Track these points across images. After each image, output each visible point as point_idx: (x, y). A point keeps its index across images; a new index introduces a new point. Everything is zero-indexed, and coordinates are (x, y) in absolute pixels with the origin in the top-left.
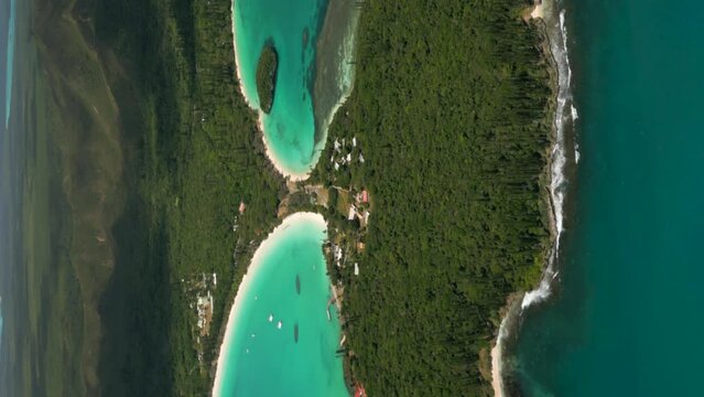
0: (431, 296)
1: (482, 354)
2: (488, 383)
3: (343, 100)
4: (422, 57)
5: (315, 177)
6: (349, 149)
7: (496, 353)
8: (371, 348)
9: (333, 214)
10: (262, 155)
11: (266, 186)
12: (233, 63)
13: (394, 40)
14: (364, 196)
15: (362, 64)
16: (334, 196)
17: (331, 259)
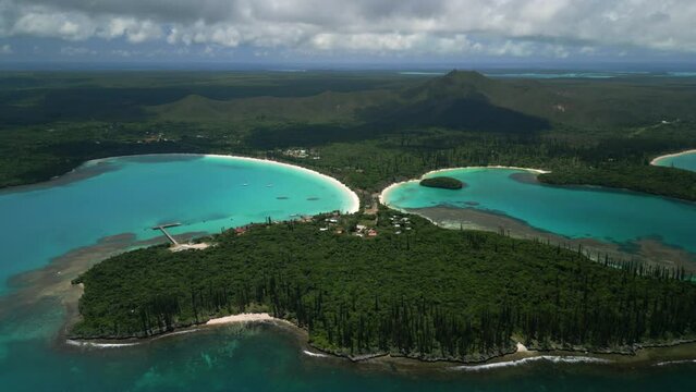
0: (307, 273)
1: (264, 307)
2: (242, 311)
3: (435, 223)
4: (475, 268)
5: (383, 208)
6: (403, 225)
7: (264, 317)
8: (271, 237)
9: (359, 216)
10: (394, 181)
11: (375, 182)
12: (448, 167)
13: (482, 251)
14: (372, 234)
15: (462, 233)
16: (372, 218)
17: (331, 216)
